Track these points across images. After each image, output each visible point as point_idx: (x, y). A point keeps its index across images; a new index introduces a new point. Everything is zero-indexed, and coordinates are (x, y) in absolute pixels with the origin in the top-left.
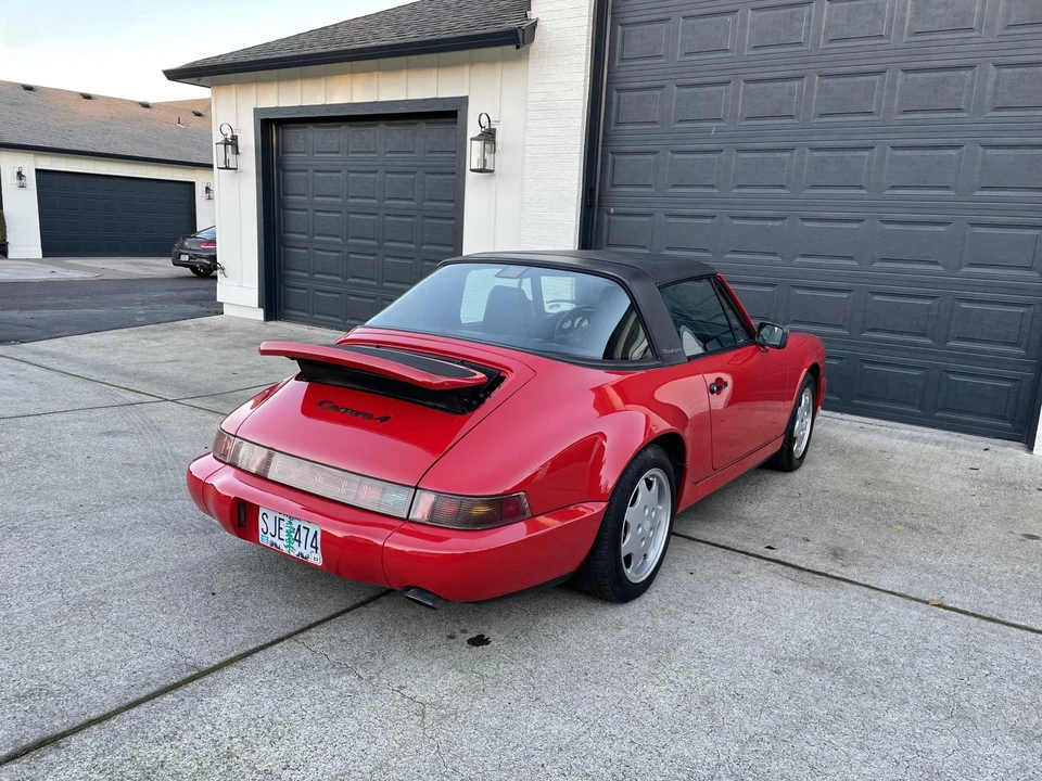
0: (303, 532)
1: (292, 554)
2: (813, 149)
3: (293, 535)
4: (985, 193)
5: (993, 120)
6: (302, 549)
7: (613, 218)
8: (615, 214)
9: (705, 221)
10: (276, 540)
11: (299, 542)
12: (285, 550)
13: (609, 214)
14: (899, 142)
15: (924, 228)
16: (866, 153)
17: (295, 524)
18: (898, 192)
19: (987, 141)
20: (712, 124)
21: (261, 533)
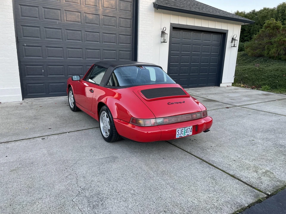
0: (188, 129)
1: (185, 136)
2: (86, 31)
3: (185, 132)
4: (121, 44)
5: (121, 29)
6: (188, 134)
7: (26, 47)
8: (26, 46)
9: (59, 49)
10: (181, 135)
11: (187, 132)
12: (183, 136)
13: (24, 46)
14: (104, 32)
15: (112, 51)
16: (98, 34)
17: (186, 129)
18: (106, 43)
19: (120, 33)
20: (57, 21)
21: (177, 135)
